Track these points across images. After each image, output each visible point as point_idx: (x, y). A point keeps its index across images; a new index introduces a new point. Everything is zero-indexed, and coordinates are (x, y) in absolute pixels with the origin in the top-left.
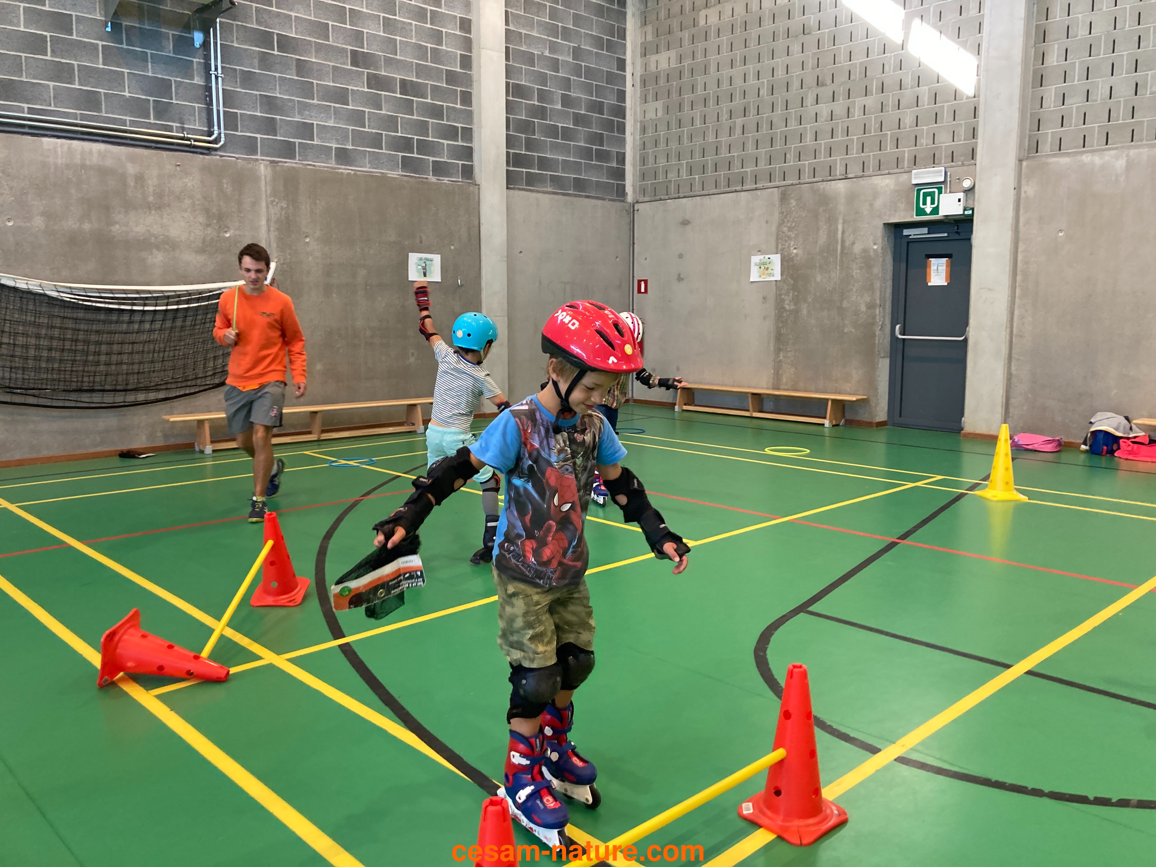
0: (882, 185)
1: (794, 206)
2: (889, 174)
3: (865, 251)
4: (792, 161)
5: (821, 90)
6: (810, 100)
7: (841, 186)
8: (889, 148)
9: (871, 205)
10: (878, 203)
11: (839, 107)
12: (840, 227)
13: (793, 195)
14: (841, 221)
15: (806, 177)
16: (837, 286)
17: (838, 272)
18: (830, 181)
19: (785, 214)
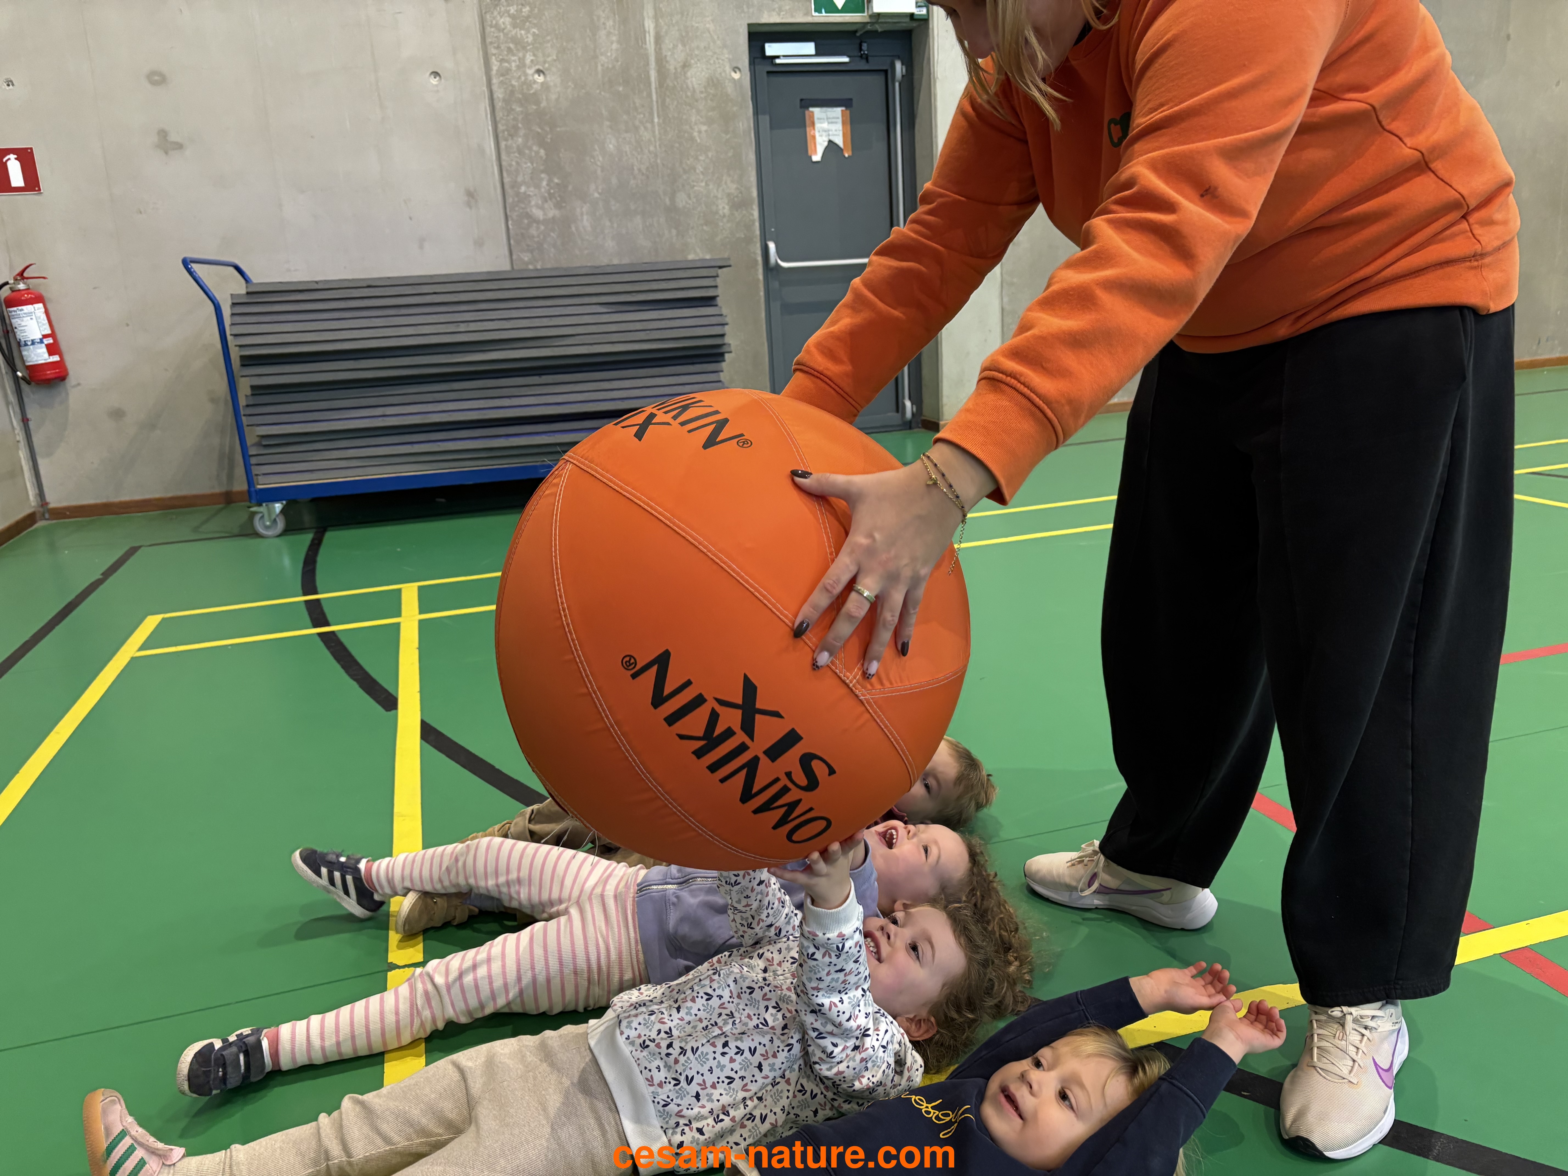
3: (714, 83)
12: (650, 26)
14: (649, 11)
16: (659, 161)
17: (657, 128)
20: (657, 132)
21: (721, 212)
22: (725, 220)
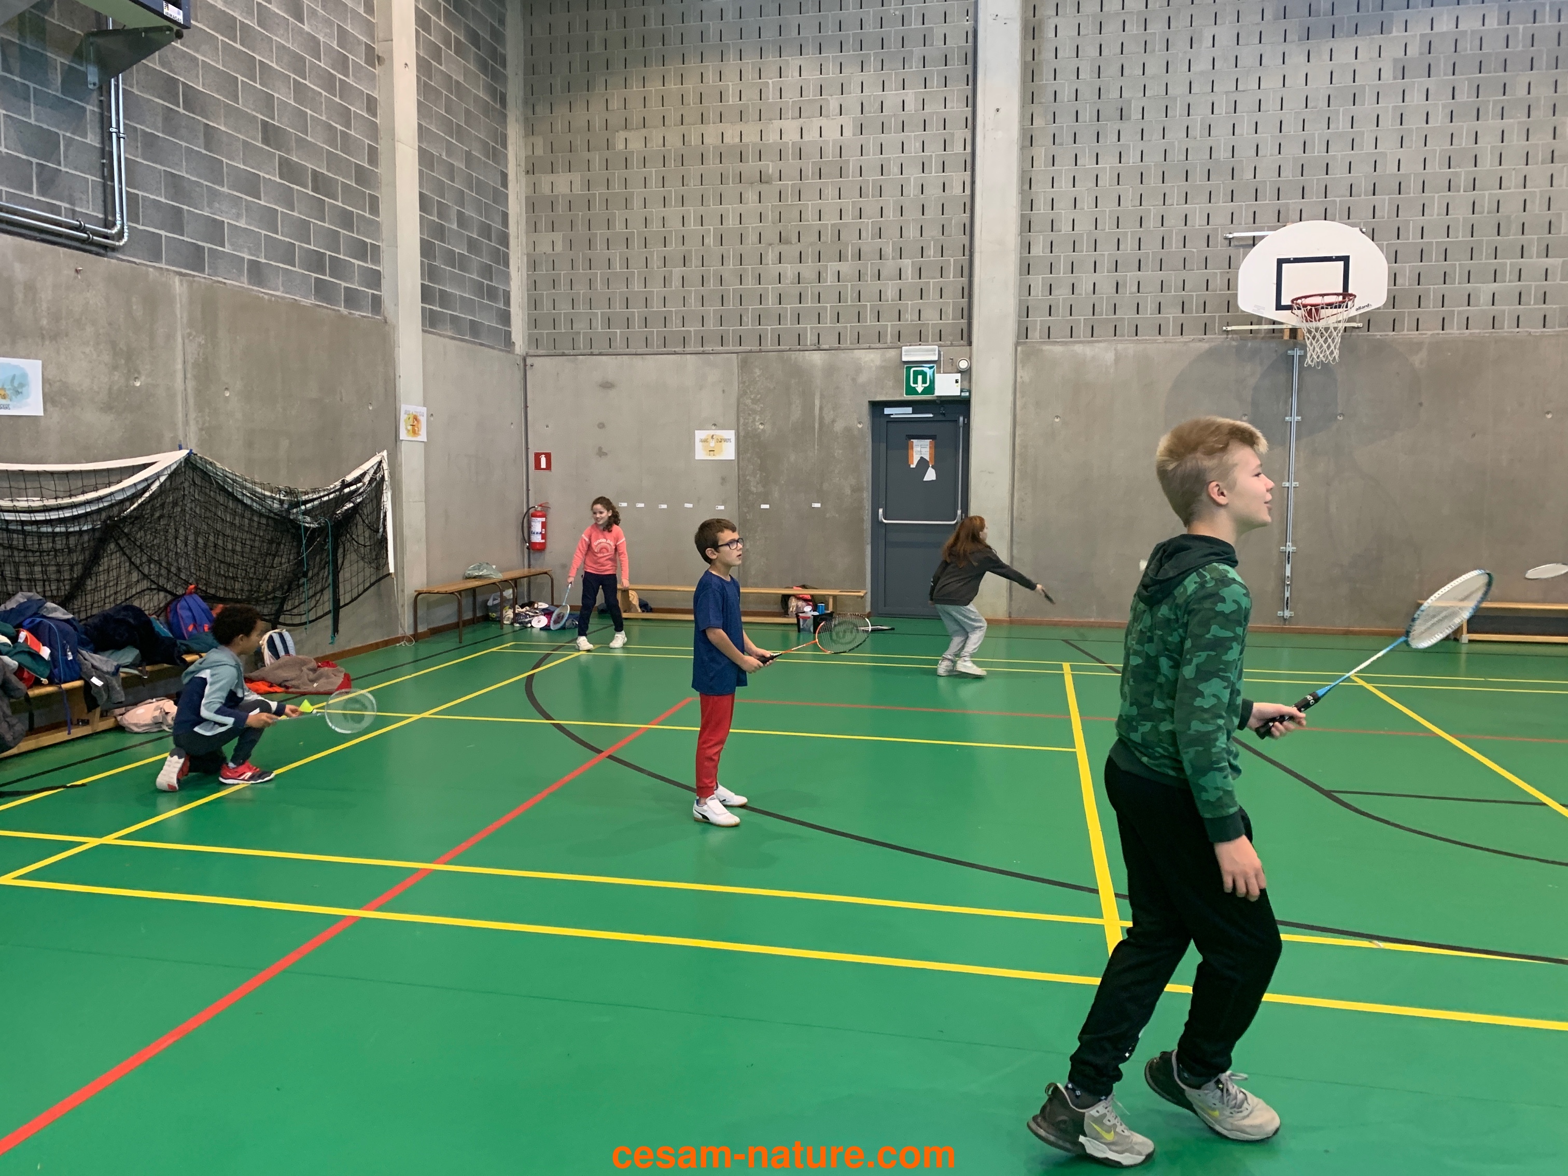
0: (866, 359)
1: (758, 376)
2: (870, 348)
3: (848, 430)
4: (749, 324)
5: (783, 248)
6: (771, 257)
7: (817, 358)
8: (869, 320)
9: (854, 380)
10: (863, 378)
11: (808, 269)
12: (817, 403)
13: (756, 363)
15: (769, 344)
16: (816, 467)
17: (816, 451)
18: (799, 350)
19: (747, 384)
21: (846, 494)
22: (848, 498)
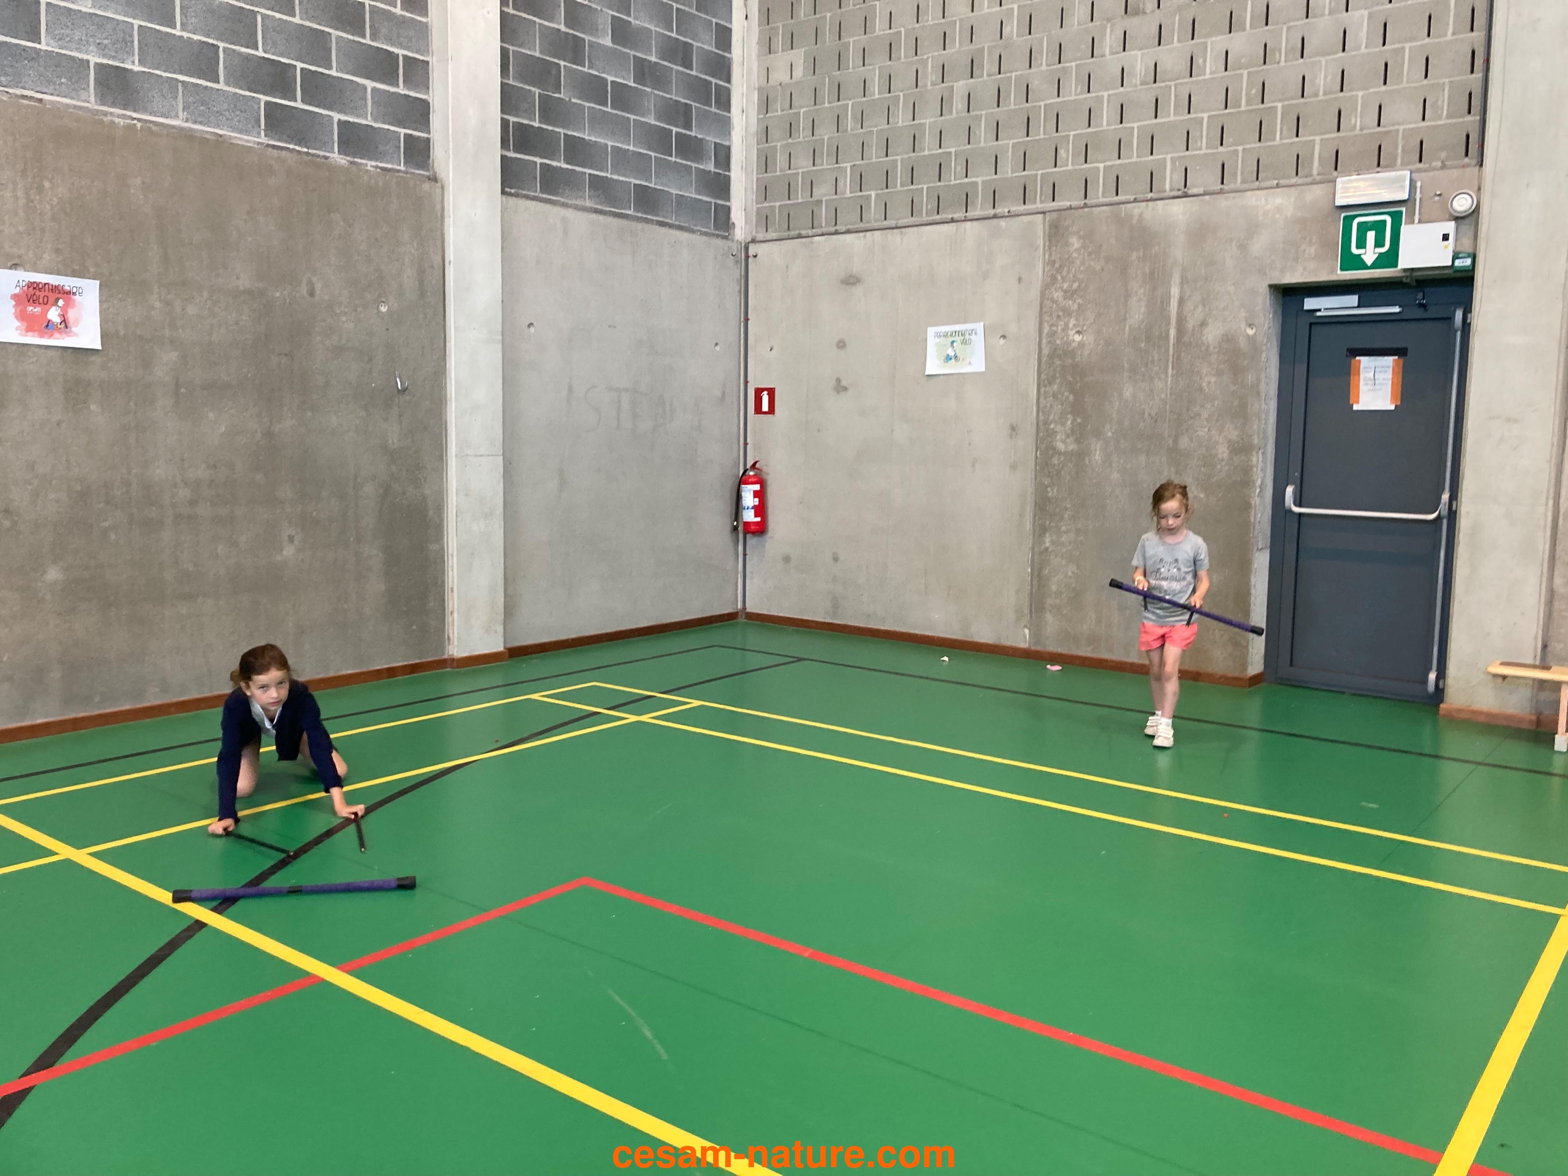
0: (1268, 207)
1: (1076, 250)
2: (1278, 186)
3: (1228, 339)
4: (1070, 162)
5: (1129, 23)
6: (1109, 42)
7: (1177, 211)
8: (1280, 135)
9: (1243, 247)
10: (1257, 246)
11: (1173, 55)
12: (1175, 291)
13: (1075, 229)
14: (1176, 279)
15: (1100, 193)
16: (1168, 407)
17: (1170, 379)
18: (1151, 200)
19: (1057, 265)
20: (1169, 382)
21: (1220, 456)
22: (1223, 463)
